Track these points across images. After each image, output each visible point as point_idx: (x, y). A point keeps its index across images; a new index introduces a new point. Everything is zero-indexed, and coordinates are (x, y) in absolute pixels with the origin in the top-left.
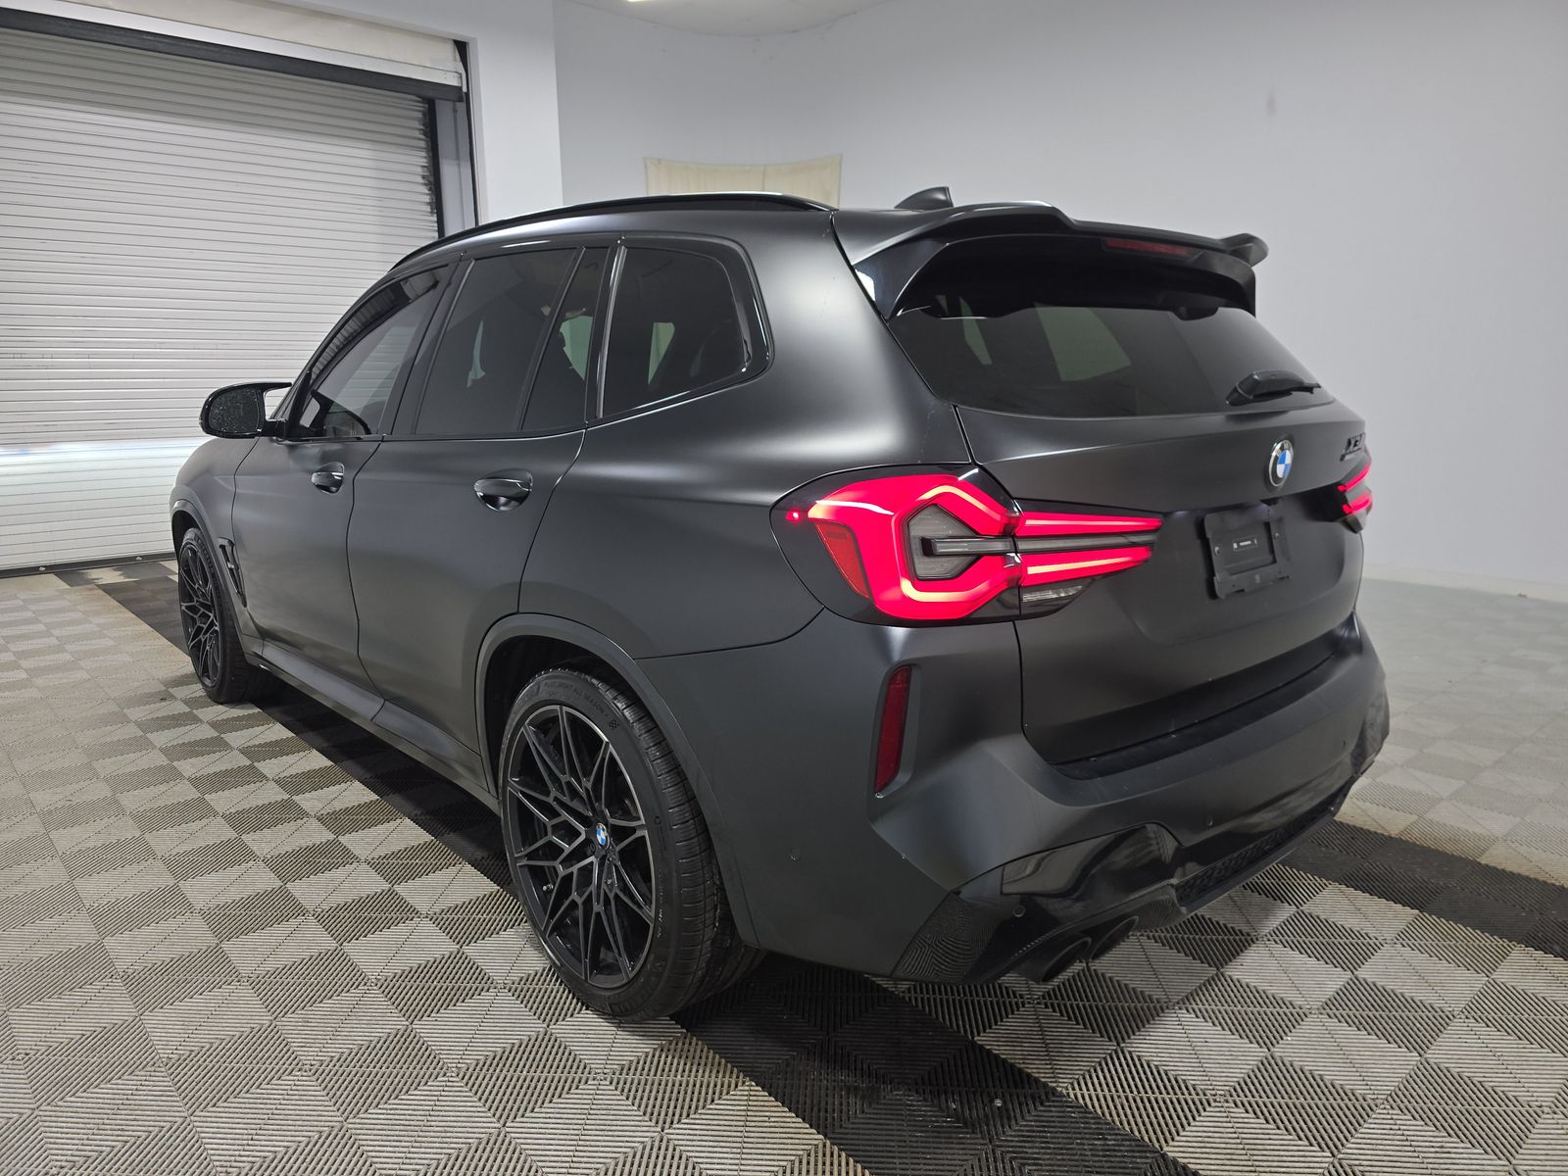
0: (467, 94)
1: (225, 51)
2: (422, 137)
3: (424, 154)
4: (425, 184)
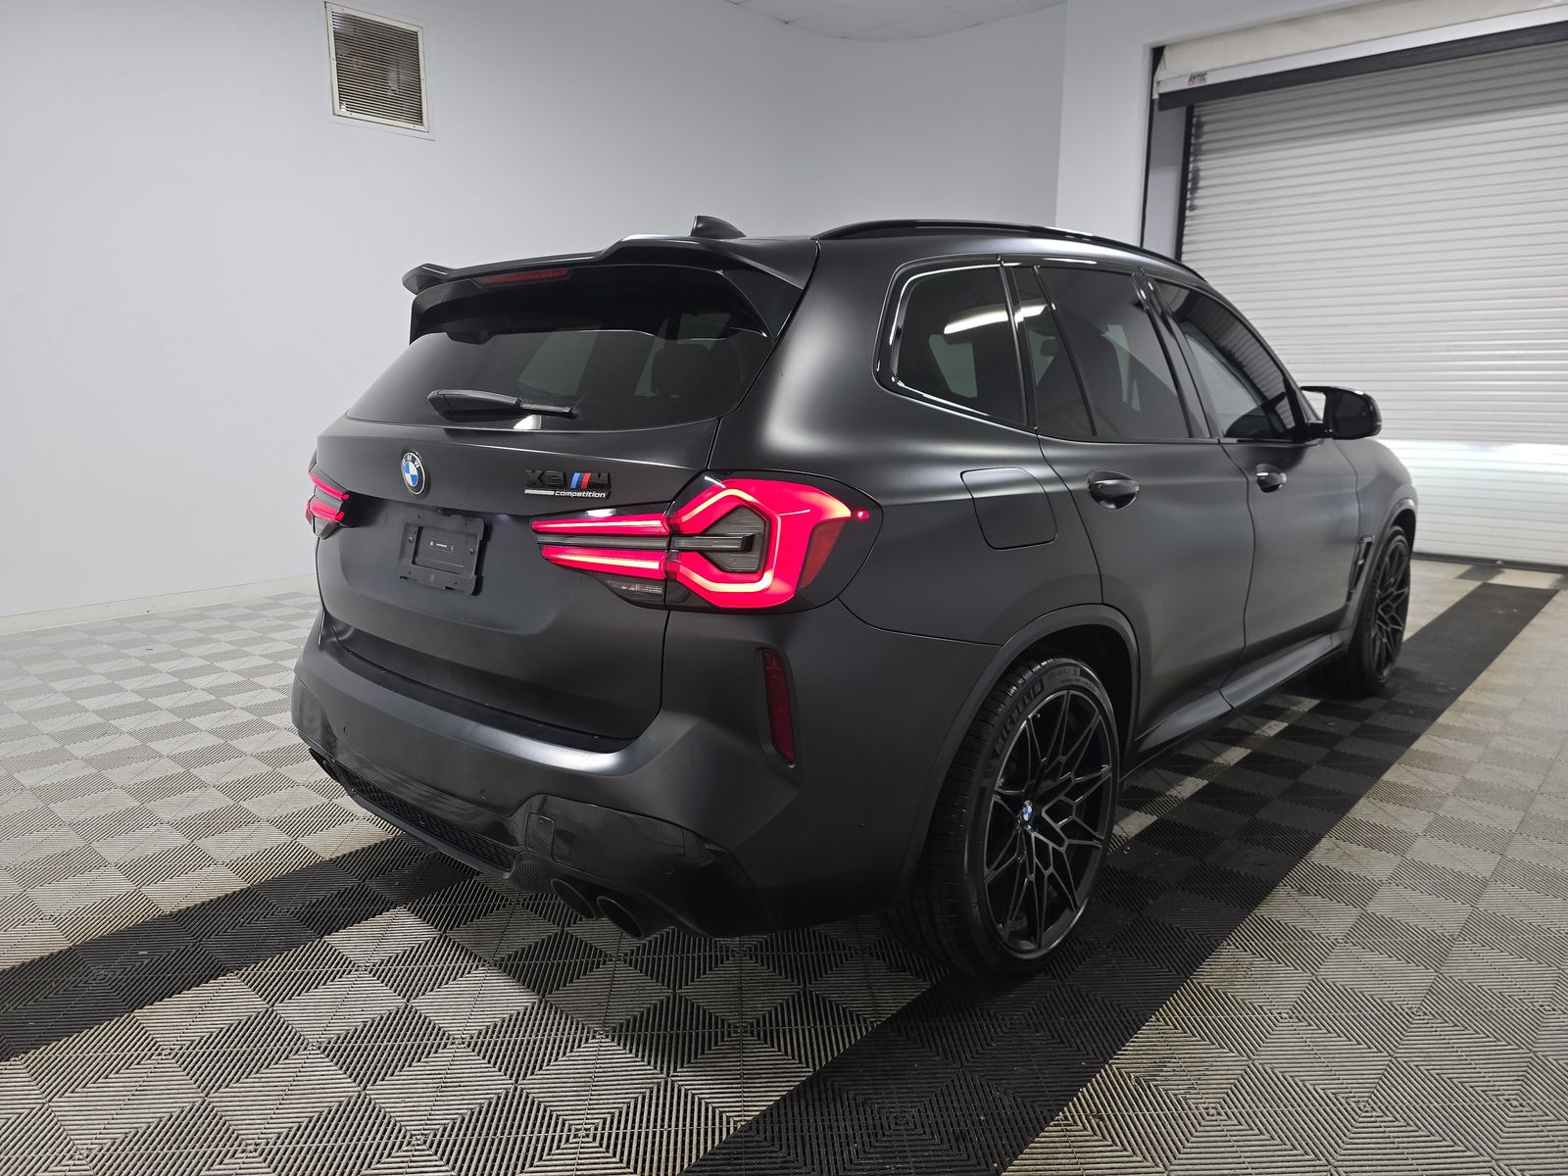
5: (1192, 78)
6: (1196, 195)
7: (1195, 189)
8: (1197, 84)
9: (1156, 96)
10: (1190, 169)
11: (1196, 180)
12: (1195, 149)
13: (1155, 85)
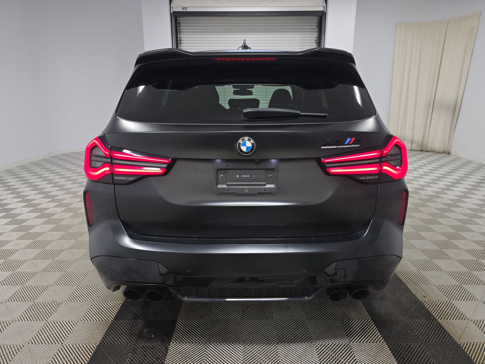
0: (326, 12)
1: (256, 13)
2: (317, 28)
3: (317, 33)
4: (316, 43)
5: (183, 8)
6: (181, 45)
7: (180, 43)
8: (185, 10)
9: (172, 12)
10: (178, 37)
11: (180, 40)
12: (179, 31)
13: (171, 8)
